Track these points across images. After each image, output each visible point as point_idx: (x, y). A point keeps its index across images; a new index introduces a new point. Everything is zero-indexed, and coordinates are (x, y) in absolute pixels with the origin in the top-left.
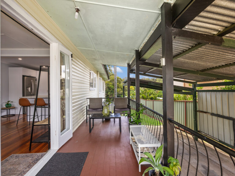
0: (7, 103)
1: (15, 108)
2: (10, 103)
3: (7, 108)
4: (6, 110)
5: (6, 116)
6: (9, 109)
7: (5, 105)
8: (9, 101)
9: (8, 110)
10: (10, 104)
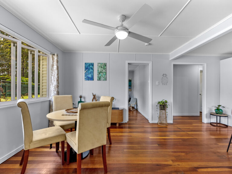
0: (217, 107)
1: (227, 116)
2: (220, 108)
3: (217, 114)
4: (216, 116)
5: (216, 125)
6: (220, 116)
7: (215, 110)
8: (219, 106)
9: (218, 117)
10: (221, 110)
